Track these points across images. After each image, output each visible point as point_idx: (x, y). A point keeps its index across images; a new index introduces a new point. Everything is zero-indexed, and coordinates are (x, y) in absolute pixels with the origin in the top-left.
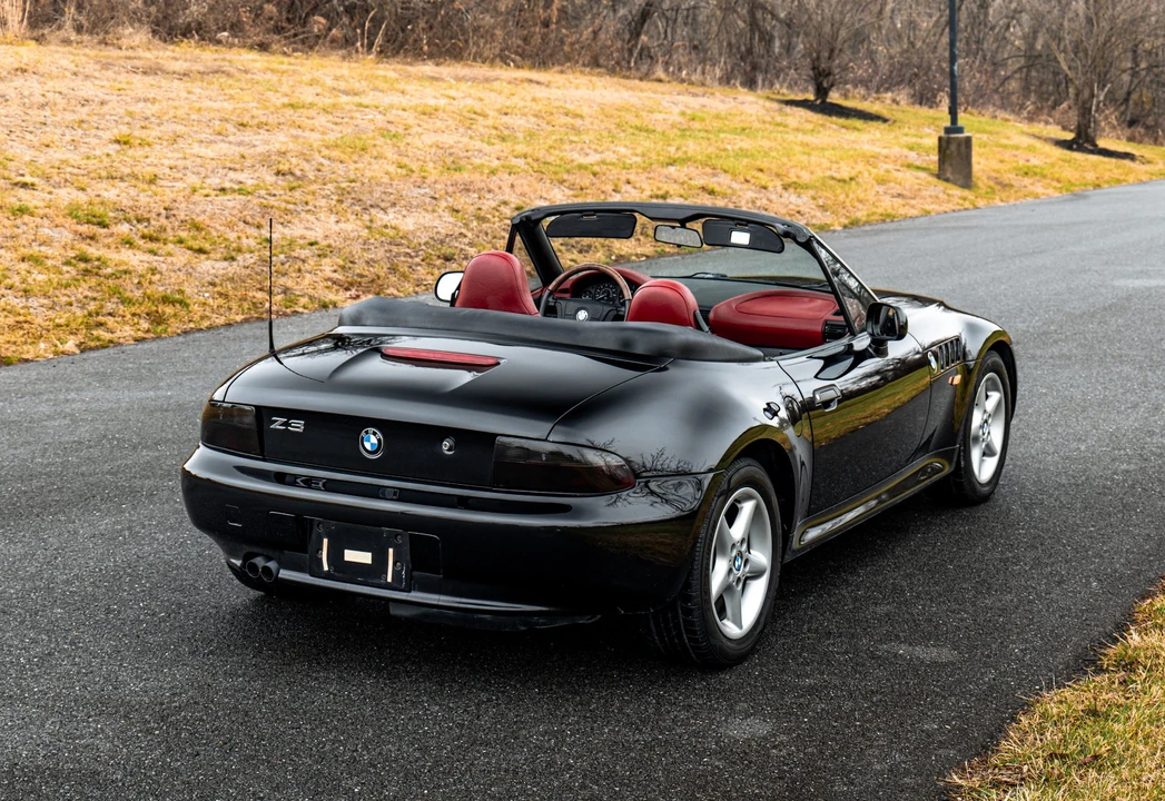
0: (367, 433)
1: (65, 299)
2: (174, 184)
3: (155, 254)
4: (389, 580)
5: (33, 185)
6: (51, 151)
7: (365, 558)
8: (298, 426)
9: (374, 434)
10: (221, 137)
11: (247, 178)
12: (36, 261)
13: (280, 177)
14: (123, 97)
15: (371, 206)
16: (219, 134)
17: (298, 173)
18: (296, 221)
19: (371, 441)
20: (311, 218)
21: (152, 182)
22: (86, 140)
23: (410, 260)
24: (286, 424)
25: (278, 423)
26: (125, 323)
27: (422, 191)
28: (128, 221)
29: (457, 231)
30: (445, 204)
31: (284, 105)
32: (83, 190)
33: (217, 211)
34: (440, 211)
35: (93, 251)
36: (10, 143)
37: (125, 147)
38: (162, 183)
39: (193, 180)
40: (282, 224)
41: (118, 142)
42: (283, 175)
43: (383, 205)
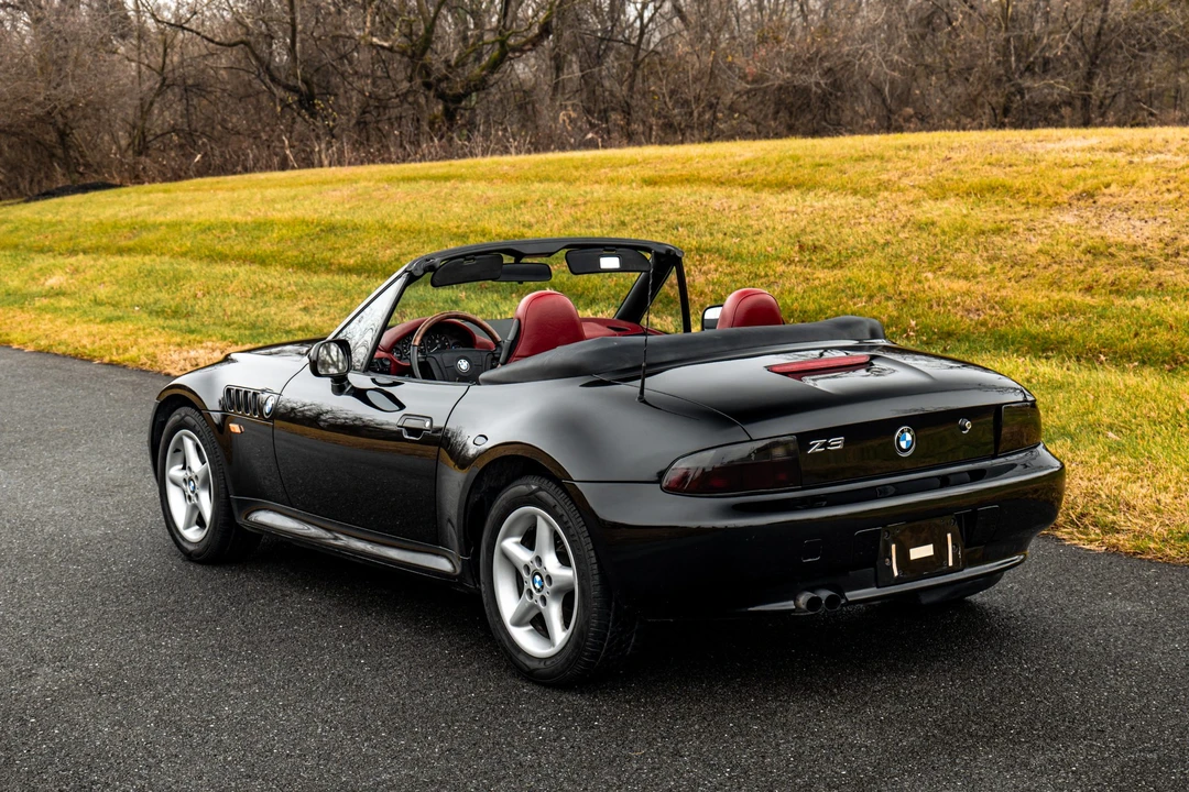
0: (902, 432)
4: (951, 564)
7: (926, 551)
8: (837, 443)
9: (909, 431)
19: (906, 439)
24: (825, 445)
25: (816, 447)
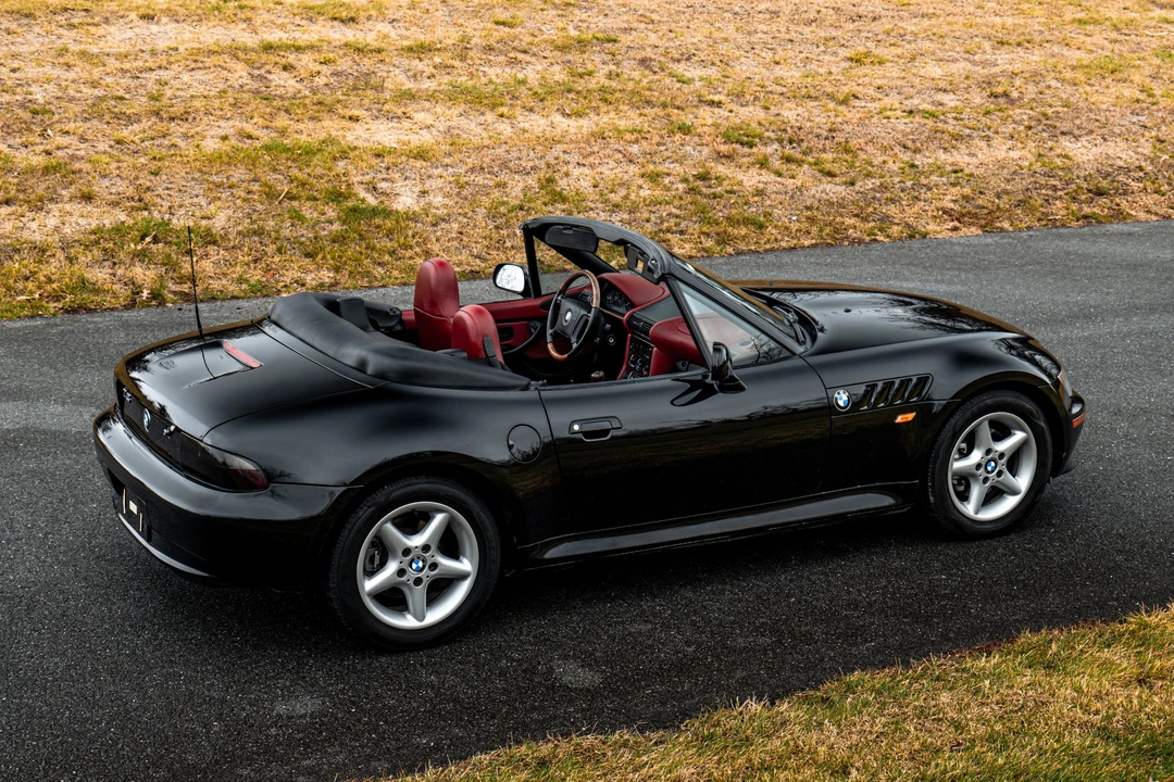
1: (646, 215)
2: (869, 105)
3: (780, 175)
4: (141, 529)
5: (720, 103)
6: (778, 68)
7: (134, 509)
10: (966, 56)
11: (950, 100)
12: (654, 178)
13: (992, 99)
14: (901, 13)
15: (1063, 133)
16: (968, 52)
17: (1015, 94)
18: (963, 147)
20: (983, 144)
21: (844, 102)
22: (820, 58)
23: (1050, 193)
26: (690, 241)
27: (1135, 119)
28: (780, 141)
29: (1137, 163)
30: (1154, 134)
31: (1074, 20)
32: (768, 109)
33: (883, 134)
34: (1142, 140)
35: (721, 169)
36: (743, 60)
37: (854, 64)
38: (857, 103)
39: (892, 100)
40: (945, 149)
41: (851, 59)
42: (996, 97)
43: (1076, 132)
